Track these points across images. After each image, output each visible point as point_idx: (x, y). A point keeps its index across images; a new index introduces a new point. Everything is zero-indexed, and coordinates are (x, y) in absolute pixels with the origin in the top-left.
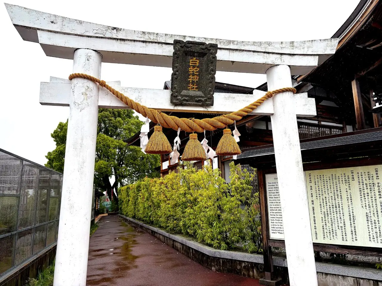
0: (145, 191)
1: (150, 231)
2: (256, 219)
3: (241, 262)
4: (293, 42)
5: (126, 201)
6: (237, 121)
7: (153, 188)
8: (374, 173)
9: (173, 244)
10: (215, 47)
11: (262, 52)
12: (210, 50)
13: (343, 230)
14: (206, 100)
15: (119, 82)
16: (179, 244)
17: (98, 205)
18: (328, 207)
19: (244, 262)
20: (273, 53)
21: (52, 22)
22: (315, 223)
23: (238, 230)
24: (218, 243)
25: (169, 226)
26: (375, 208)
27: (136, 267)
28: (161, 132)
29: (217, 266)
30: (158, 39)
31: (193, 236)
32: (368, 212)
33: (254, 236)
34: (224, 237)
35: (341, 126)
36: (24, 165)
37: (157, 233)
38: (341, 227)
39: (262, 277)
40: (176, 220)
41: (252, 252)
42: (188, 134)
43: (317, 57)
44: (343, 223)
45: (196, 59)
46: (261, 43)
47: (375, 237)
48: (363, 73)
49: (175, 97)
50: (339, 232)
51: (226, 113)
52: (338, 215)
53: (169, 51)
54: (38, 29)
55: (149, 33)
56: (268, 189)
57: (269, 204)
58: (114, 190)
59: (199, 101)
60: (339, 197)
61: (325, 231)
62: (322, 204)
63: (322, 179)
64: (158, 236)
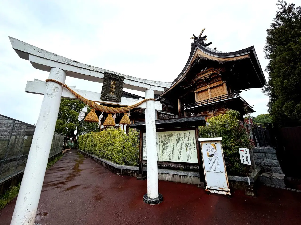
0: (91, 138)
1: (91, 157)
2: (138, 152)
3: (130, 170)
4: (155, 81)
5: (81, 142)
6: (131, 110)
7: (95, 137)
8: (181, 134)
9: (101, 163)
10: (123, 78)
11: (143, 83)
12: (121, 79)
13: (170, 156)
14: (118, 100)
15: (75, 87)
16: (104, 163)
17: (66, 144)
18: (165, 146)
19: (131, 170)
20: (148, 84)
21: (39, 52)
22: (160, 153)
23: (130, 156)
24: (121, 162)
25: (100, 155)
26: (181, 147)
27: (80, 175)
28: (94, 112)
29: (120, 173)
30: (97, 70)
31: (111, 159)
32: (178, 148)
33: (136, 159)
34: (124, 159)
35: (174, 115)
36: (15, 123)
37: (94, 158)
38: (169, 154)
39: (138, 177)
40: (104, 152)
41: (135, 166)
42: (108, 114)
43: (164, 88)
44: (170, 153)
45: (114, 82)
46: (143, 80)
47: (180, 158)
48: (182, 97)
49: (103, 96)
50: (168, 156)
51: (126, 106)
52: (168, 150)
53: (102, 76)
54: (30, 54)
55: (93, 67)
56: (143, 139)
57: (143, 145)
58: (76, 137)
59: (115, 99)
60: (169, 143)
61: (164, 156)
62: (163, 145)
63: (164, 135)
64: (95, 159)
